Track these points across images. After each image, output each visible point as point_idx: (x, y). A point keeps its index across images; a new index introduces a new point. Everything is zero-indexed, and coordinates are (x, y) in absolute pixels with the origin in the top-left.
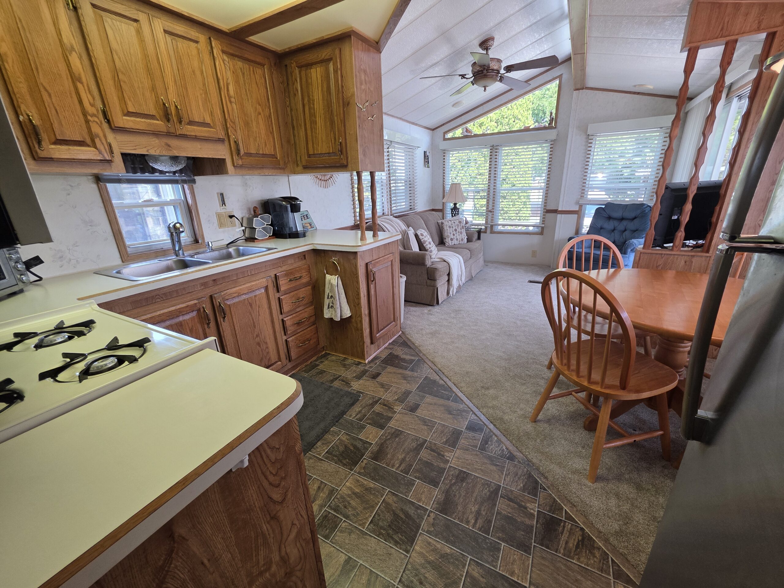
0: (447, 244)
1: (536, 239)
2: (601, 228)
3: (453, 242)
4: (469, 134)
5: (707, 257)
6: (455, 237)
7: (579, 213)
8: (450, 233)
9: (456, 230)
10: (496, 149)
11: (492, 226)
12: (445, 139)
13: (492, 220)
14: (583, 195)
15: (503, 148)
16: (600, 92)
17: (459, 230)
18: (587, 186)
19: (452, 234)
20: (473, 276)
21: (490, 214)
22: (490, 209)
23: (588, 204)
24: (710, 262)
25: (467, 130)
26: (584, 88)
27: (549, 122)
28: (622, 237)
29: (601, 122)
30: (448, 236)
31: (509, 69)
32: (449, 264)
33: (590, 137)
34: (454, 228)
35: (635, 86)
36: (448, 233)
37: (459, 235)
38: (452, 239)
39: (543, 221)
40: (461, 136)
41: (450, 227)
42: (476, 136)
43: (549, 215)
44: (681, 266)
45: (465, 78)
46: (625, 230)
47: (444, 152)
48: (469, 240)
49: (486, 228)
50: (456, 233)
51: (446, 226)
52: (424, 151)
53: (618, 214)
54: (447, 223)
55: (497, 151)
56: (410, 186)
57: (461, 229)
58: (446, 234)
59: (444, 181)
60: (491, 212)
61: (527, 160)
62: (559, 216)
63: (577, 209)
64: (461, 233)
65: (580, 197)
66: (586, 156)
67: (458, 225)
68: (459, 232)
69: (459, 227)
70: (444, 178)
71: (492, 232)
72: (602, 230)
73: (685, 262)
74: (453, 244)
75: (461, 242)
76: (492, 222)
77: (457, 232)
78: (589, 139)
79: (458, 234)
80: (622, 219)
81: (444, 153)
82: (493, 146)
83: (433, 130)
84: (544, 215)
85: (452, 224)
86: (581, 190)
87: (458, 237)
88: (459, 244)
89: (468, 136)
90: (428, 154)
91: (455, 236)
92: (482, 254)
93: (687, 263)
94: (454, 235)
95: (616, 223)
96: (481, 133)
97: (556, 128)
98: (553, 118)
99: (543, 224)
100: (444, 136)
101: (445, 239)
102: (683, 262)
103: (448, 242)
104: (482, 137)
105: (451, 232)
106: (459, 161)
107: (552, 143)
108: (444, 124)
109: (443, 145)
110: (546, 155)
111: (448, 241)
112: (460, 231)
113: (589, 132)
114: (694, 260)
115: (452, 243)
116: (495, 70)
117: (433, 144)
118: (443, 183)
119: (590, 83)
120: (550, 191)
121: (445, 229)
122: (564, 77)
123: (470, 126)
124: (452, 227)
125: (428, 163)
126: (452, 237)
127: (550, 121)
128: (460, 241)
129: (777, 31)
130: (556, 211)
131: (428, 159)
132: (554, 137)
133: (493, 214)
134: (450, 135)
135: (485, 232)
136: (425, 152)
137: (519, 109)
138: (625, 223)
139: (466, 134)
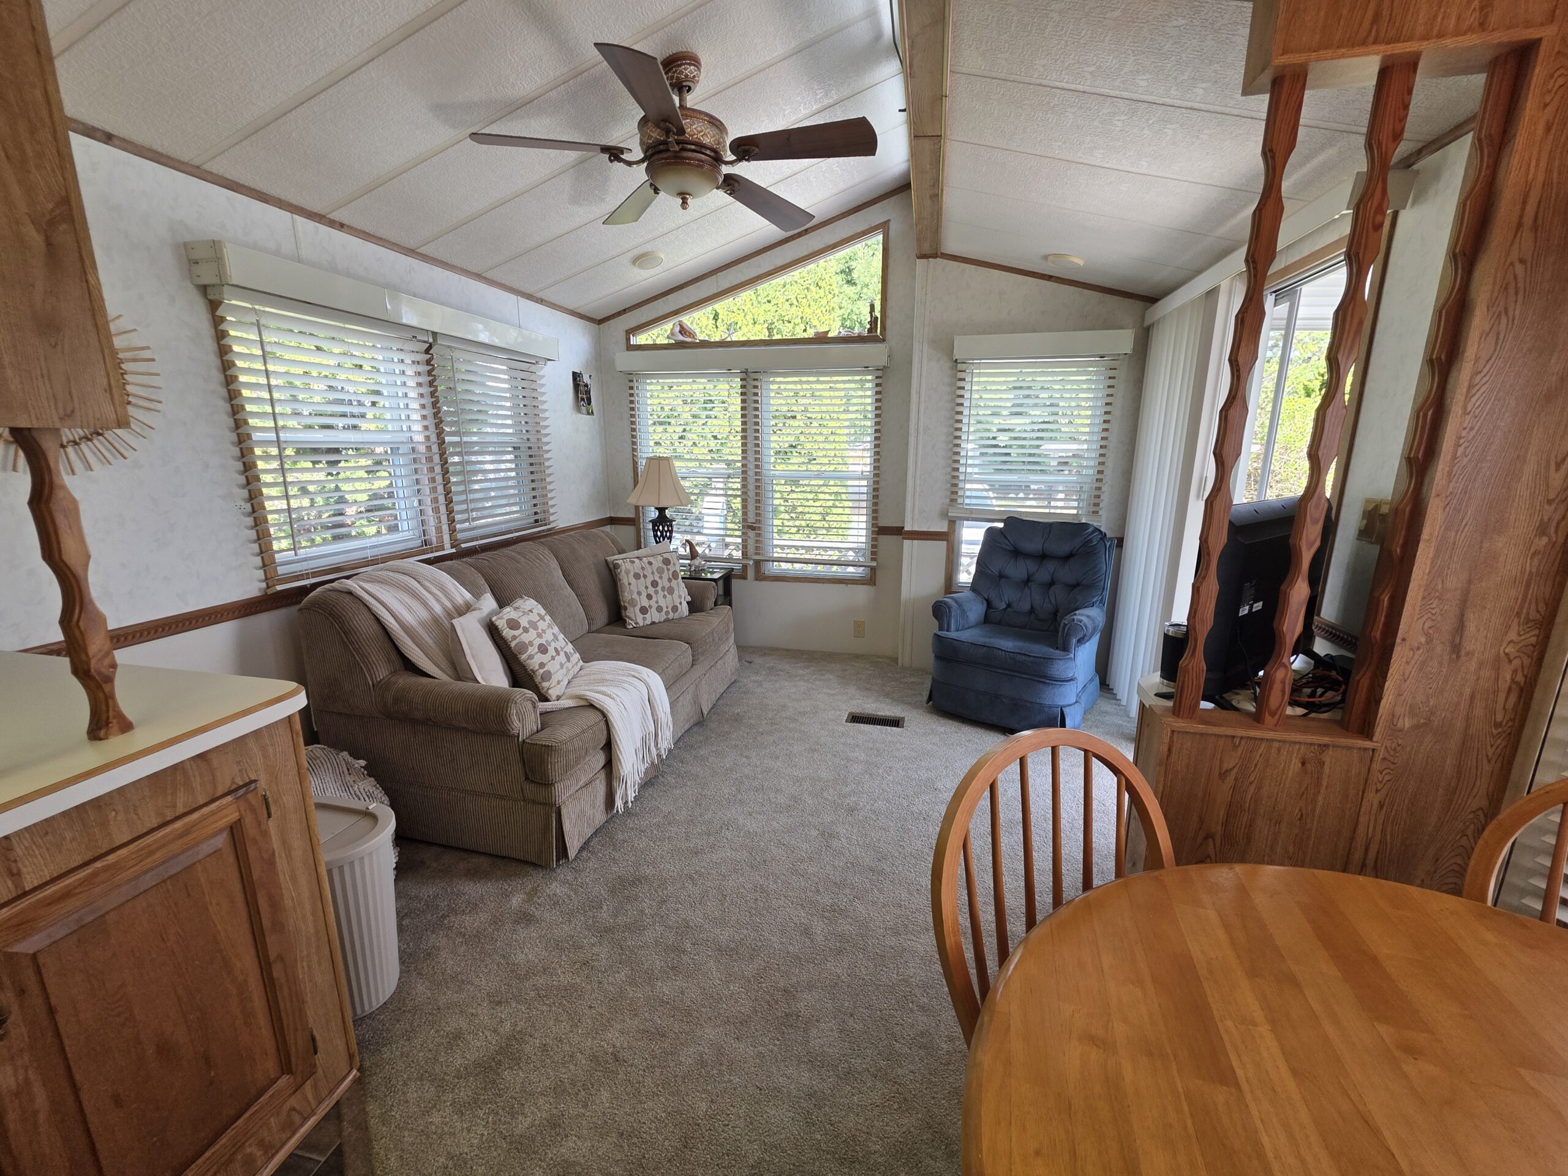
0: (631, 624)
1: (862, 594)
2: (1001, 576)
3: (648, 616)
4: (689, 340)
5: (1365, 749)
6: (653, 602)
7: (948, 538)
8: (639, 593)
9: (654, 584)
10: (754, 380)
11: (758, 563)
12: (631, 348)
13: (757, 548)
14: (954, 497)
15: (771, 379)
16: (973, 267)
17: (663, 582)
18: (962, 477)
19: (644, 595)
20: (705, 712)
21: (751, 533)
22: (751, 518)
23: (968, 519)
24: (1374, 766)
25: (683, 330)
26: (939, 253)
27: (868, 326)
28: (1047, 600)
29: (979, 333)
30: (633, 602)
31: (747, 148)
32: (604, 715)
33: (960, 367)
34: (650, 579)
35: (1045, 257)
36: (634, 590)
37: (665, 596)
38: (644, 610)
39: (874, 551)
40: (666, 342)
41: (637, 576)
42: (705, 344)
43: (886, 540)
44: (1290, 774)
45: (620, 160)
46: (1052, 583)
47: (630, 381)
48: (695, 607)
49: (745, 567)
50: (656, 592)
51: (627, 572)
52: (574, 374)
53: (1033, 545)
54: (628, 565)
55: (756, 383)
56: (532, 460)
57: (670, 580)
58: (626, 596)
59: (634, 450)
60: (753, 529)
61: (836, 409)
62: (907, 543)
63: (945, 529)
64: (671, 591)
65: (948, 500)
66: (953, 409)
67: (660, 571)
68: (663, 589)
69: (665, 576)
70: (634, 443)
71: (760, 576)
72: (1003, 580)
73: (1303, 764)
74: (648, 622)
75: (671, 616)
76: (756, 554)
77: (659, 588)
78: (957, 370)
79: (661, 593)
80: (1043, 557)
81: (632, 381)
82: (746, 372)
83: (600, 322)
84: (874, 539)
85: (643, 569)
86: (949, 485)
87: (662, 603)
88: (667, 620)
89: (685, 343)
90: (586, 379)
91: (654, 599)
92: (732, 640)
93: (1308, 766)
94: (649, 597)
95: (1030, 566)
96: (717, 339)
97: (884, 340)
98: (876, 318)
99: (873, 559)
100: (628, 340)
101: (626, 608)
102: (1295, 765)
103: (636, 618)
104: (720, 349)
105: (642, 589)
106: (685, 402)
107: (880, 373)
108: (624, 311)
109: (624, 361)
110: (869, 401)
111: (632, 616)
112: (667, 585)
113: (957, 355)
114: (1328, 757)
115: (645, 619)
116: (707, 148)
117: (600, 357)
118: (634, 455)
119: (951, 245)
120: (882, 484)
121: (625, 581)
122: (894, 227)
123: (687, 319)
124: (645, 577)
125: (589, 403)
126: (645, 603)
127: (870, 323)
128: (667, 613)
129: (1540, 40)
130: (898, 531)
131: (588, 392)
132: (883, 361)
133: (759, 535)
134: (641, 339)
135: (744, 577)
136: (576, 376)
137: (814, 306)
138: (1050, 566)
139: (681, 338)
